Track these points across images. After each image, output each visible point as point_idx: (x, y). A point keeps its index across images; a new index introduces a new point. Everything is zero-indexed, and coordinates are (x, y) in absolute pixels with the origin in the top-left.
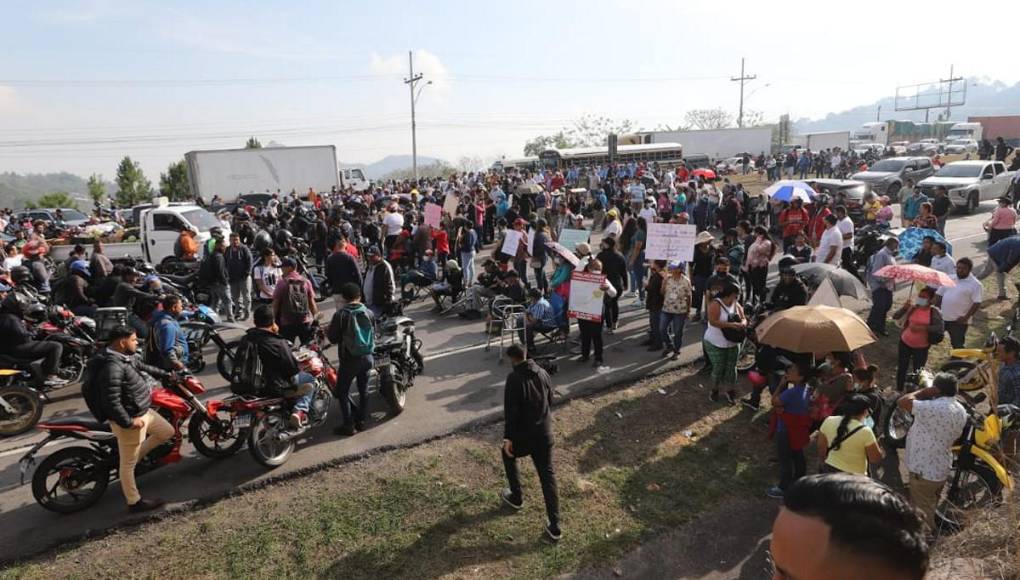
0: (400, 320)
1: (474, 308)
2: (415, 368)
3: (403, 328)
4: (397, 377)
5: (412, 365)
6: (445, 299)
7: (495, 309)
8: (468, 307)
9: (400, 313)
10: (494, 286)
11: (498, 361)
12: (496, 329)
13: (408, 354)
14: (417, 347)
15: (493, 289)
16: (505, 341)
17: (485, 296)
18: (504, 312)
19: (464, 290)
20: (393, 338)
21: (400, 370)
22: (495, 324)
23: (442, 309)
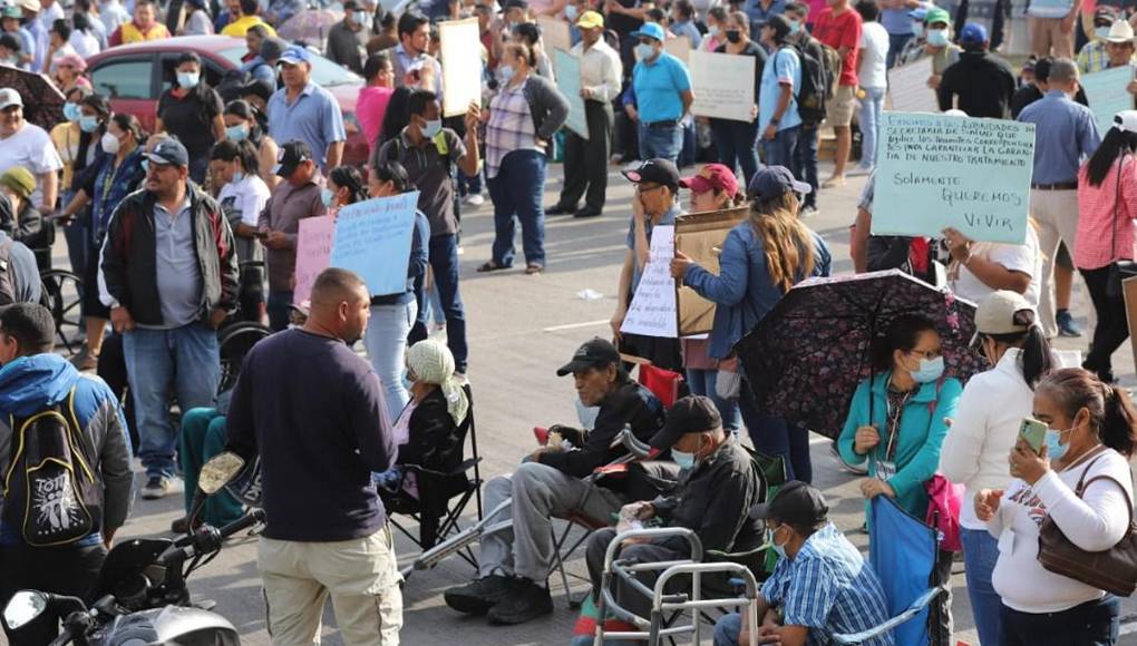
1: (518, 571)
7: (615, 581)
8: (491, 564)
9: (174, 593)
10: (615, 468)
17: (575, 514)
18: (657, 596)
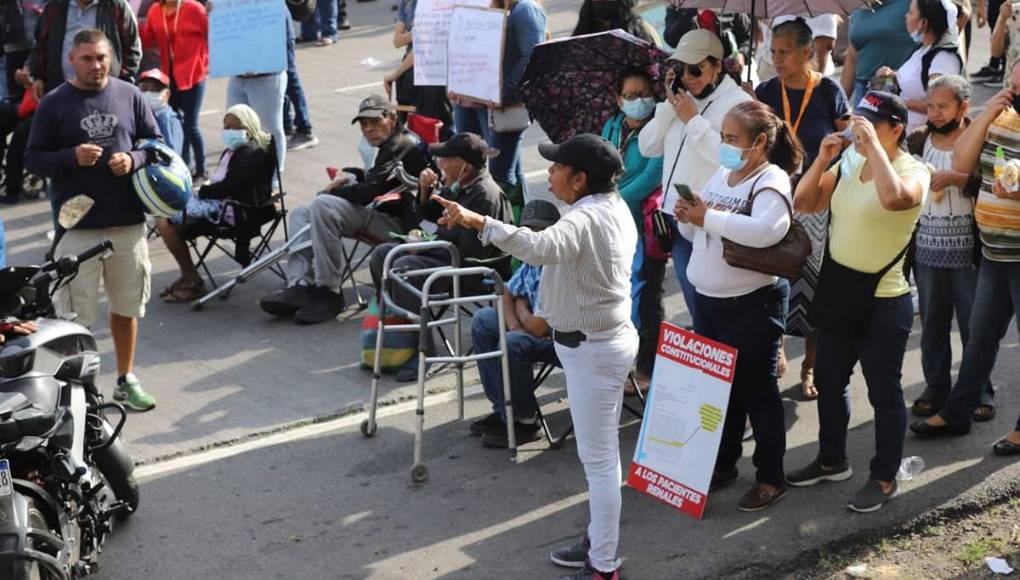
0: (42, 333)
1: (318, 281)
2: (105, 508)
3: (58, 362)
4: (38, 541)
5: (90, 493)
6: (215, 254)
7: (393, 285)
8: (296, 276)
9: (43, 309)
10: (392, 196)
11: (406, 473)
12: (399, 356)
13: (76, 456)
14: (108, 429)
15: (387, 207)
16: (430, 401)
17: (360, 234)
18: (424, 294)
19: (279, 216)
20: (19, 398)
21: (49, 514)
22: (391, 341)
23: (199, 289)
